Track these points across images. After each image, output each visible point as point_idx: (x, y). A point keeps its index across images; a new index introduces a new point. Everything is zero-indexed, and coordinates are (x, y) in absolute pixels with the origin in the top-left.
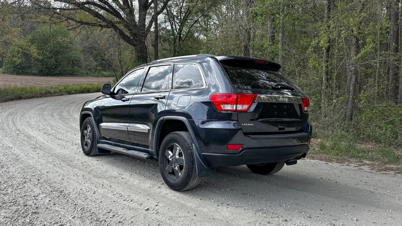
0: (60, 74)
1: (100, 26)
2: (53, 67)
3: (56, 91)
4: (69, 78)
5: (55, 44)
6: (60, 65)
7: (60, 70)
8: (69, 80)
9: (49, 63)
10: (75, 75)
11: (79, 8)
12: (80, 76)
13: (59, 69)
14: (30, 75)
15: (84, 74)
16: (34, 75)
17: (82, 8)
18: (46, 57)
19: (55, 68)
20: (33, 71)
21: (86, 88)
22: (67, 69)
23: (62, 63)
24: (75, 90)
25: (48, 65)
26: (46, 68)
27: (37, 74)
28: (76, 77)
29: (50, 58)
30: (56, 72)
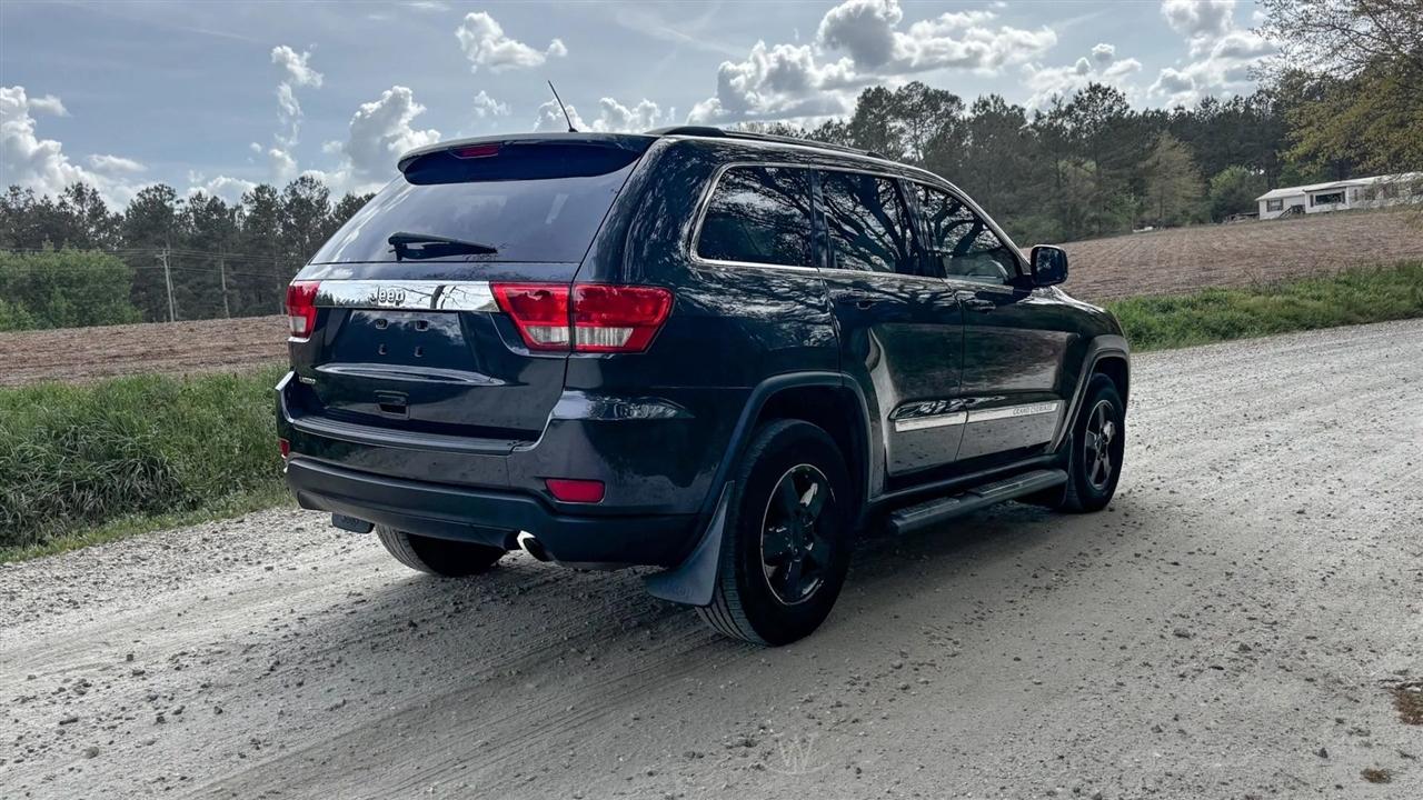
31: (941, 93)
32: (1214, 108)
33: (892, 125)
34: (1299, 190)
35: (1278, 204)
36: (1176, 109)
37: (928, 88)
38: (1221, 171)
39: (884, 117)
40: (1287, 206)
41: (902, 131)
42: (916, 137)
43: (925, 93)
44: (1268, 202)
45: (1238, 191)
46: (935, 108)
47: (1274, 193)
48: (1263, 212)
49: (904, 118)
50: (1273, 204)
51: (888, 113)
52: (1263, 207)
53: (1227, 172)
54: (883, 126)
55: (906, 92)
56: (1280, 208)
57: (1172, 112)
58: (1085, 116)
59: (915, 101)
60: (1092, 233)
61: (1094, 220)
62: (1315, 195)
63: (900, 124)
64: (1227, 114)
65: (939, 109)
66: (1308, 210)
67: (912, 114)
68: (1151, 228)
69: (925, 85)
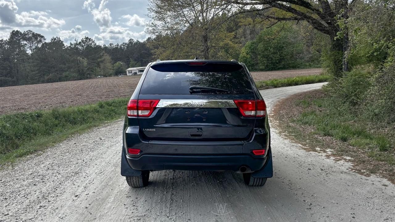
0: (284, 68)
1: (296, 19)
2: (278, 61)
3: (262, 86)
4: (292, 70)
5: (279, 40)
6: (283, 59)
7: (284, 65)
8: (290, 73)
9: (274, 59)
10: (298, 67)
11: (271, 6)
12: (303, 69)
13: (283, 63)
14: (257, 71)
15: (306, 66)
16: (262, 70)
17: (274, 5)
18: (271, 53)
19: (280, 62)
20: (261, 67)
21: (293, 81)
22: (290, 62)
23: (285, 57)
24: (282, 83)
25: (272, 61)
26: (272, 63)
27: (263, 70)
28: (299, 69)
29: (274, 53)
30: (280, 66)
31: (38, 34)
32: (113, 46)
33: (22, 42)
34: (135, 68)
35: (131, 72)
36: (104, 45)
37: (34, 33)
38: (116, 62)
39: (19, 40)
40: (133, 72)
41: (26, 44)
42: (30, 47)
43: (33, 34)
44: (129, 71)
45: (121, 68)
46: (37, 39)
47: (130, 69)
48: (128, 74)
49: (26, 41)
50: (130, 72)
51: (21, 39)
52: (127, 72)
53: (118, 63)
54: (19, 43)
55: (27, 33)
56: (131, 73)
57: (103, 46)
58: (84, 45)
59: (30, 36)
60: (88, 77)
61: (88, 74)
62: (139, 70)
63: (25, 42)
64: (117, 48)
65: (38, 39)
66: (138, 73)
67: (29, 39)
68: (100, 77)
69: (33, 32)
